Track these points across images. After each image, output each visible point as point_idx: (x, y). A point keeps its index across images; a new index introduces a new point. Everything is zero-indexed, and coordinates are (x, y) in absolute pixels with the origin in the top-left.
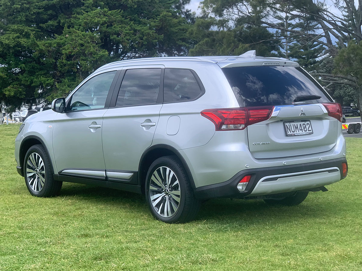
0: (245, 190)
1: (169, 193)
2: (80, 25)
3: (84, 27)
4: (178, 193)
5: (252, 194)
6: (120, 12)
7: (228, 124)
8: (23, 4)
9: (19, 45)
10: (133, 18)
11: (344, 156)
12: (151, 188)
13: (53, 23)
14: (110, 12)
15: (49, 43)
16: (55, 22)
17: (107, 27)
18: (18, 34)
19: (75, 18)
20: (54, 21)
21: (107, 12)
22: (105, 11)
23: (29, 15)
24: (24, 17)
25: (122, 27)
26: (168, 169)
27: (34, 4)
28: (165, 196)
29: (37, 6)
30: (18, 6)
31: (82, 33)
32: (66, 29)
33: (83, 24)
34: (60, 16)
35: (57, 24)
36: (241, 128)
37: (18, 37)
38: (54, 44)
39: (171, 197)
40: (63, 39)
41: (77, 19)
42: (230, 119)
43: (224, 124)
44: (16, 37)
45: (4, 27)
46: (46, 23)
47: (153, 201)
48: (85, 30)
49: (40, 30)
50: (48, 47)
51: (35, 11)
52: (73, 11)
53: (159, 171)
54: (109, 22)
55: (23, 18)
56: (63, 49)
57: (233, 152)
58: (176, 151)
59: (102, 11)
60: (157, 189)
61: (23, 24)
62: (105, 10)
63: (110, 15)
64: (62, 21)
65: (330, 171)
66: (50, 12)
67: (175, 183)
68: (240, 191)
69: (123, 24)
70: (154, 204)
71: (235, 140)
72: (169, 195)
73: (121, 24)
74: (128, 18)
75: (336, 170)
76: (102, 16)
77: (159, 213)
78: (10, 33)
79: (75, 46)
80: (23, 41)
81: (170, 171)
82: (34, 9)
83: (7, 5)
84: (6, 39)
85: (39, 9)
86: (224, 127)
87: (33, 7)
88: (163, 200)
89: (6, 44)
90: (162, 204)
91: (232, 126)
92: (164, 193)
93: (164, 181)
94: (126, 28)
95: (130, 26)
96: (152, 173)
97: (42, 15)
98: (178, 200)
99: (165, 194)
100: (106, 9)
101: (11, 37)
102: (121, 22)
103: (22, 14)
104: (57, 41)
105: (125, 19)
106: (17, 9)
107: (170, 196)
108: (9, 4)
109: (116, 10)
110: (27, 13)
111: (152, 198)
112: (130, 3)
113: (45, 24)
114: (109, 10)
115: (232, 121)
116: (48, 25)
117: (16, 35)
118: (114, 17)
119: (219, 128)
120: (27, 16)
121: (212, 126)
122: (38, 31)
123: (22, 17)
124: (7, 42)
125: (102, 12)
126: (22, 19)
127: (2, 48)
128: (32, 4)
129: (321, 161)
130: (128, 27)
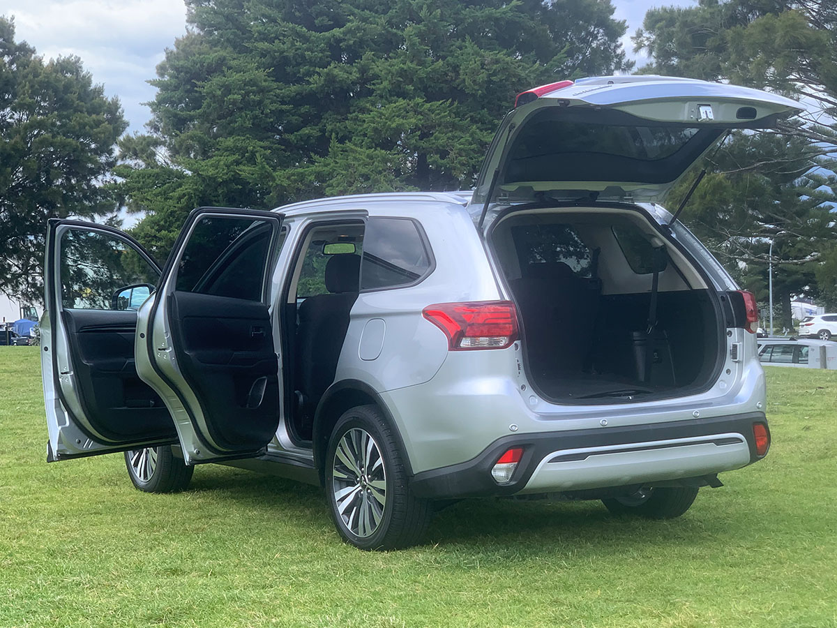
0: (511, 480)
1: (368, 486)
2: (365, 135)
3: (372, 139)
4: (382, 484)
5: (527, 490)
6: (452, 104)
7: (475, 336)
8: (247, 93)
9: (236, 179)
10: (479, 116)
11: (759, 408)
12: (336, 474)
13: (312, 131)
14: (428, 105)
15: (298, 174)
16: (315, 129)
17: (422, 137)
18: (236, 156)
19: (356, 119)
20: (314, 127)
21: (423, 105)
22: (418, 104)
23: (261, 116)
24: (248, 120)
25: (453, 136)
26: (365, 433)
27: (272, 93)
28: (362, 492)
29: (277, 96)
30: (235, 96)
31: (367, 152)
32: (334, 144)
33: (370, 133)
34: (326, 115)
35: (319, 134)
36: (502, 344)
37: (238, 163)
38: (309, 176)
39: (371, 493)
40: (329, 164)
41: (360, 121)
42: (479, 324)
43: (466, 337)
44: (232, 164)
45: (209, 142)
46: (297, 131)
47: (340, 502)
48: (374, 145)
49: (283, 147)
50: (295, 181)
51: (274, 109)
52: (352, 106)
53: (349, 438)
54: (425, 128)
55: (248, 123)
56: (328, 186)
57: (486, 396)
58: (376, 394)
59: (412, 105)
60: (346, 477)
61: (248, 135)
62: (418, 102)
63: (429, 113)
64: (329, 127)
65: (719, 442)
66: (304, 109)
67: (377, 464)
68: (498, 483)
69: (456, 130)
70: (341, 508)
71: (491, 371)
72: (368, 489)
73: (450, 131)
74: (467, 118)
75: (738, 440)
76: (411, 114)
77: (349, 527)
78: (221, 154)
79: (352, 180)
80: (246, 171)
81: (368, 438)
82: (271, 103)
83: (214, 96)
84: (212, 165)
85: (283, 103)
86: (465, 342)
87: (269, 99)
88: (357, 501)
89: (210, 178)
90: (355, 508)
91: (484, 341)
92: (359, 485)
93: (358, 457)
94: (461, 140)
95: (471, 135)
96: (337, 442)
97: (288, 116)
98: (382, 499)
99: (360, 488)
100: (419, 100)
101: (222, 163)
102: (453, 125)
103: (246, 113)
104: (318, 169)
105: (460, 120)
106: (234, 103)
107: (369, 491)
108: (219, 93)
109: (441, 102)
110: (257, 112)
111: (339, 495)
112: (470, 84)
113: (295, 133)
114: (426, 102)
115: (485, 331)
116: (300, 135)
117: (231, 158)
118: (436, 115)
119: (454, 345)
120: (255, 117)
121: (442, 339)
122: (278, 149)
123: (243, 120)
124: (211, 172)
125: (412, 107)
126: (245, 125)
127: (203, 186)
128: (267, 92)
129: (697, 419)
130: (467, 137)
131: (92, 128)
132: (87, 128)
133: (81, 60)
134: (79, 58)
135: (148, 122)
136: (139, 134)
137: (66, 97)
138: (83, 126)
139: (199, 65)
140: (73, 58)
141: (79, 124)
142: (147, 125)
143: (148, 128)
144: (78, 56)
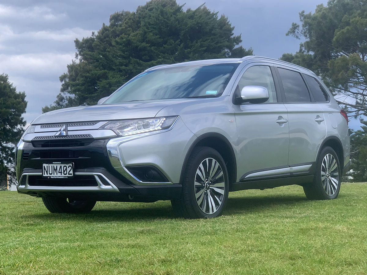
131: (16, 105)
132: (15, 105)
133: (8, 75)
134: (7, 75)
135: (55, 101)
136: (52, 106)
137: (4, 91)
138: (13, 104)
139: (94, 75)
140: (4, 75)
141: (12, 103)
142: (55, 102)
143: (55, 104)
144: (7, 74)
